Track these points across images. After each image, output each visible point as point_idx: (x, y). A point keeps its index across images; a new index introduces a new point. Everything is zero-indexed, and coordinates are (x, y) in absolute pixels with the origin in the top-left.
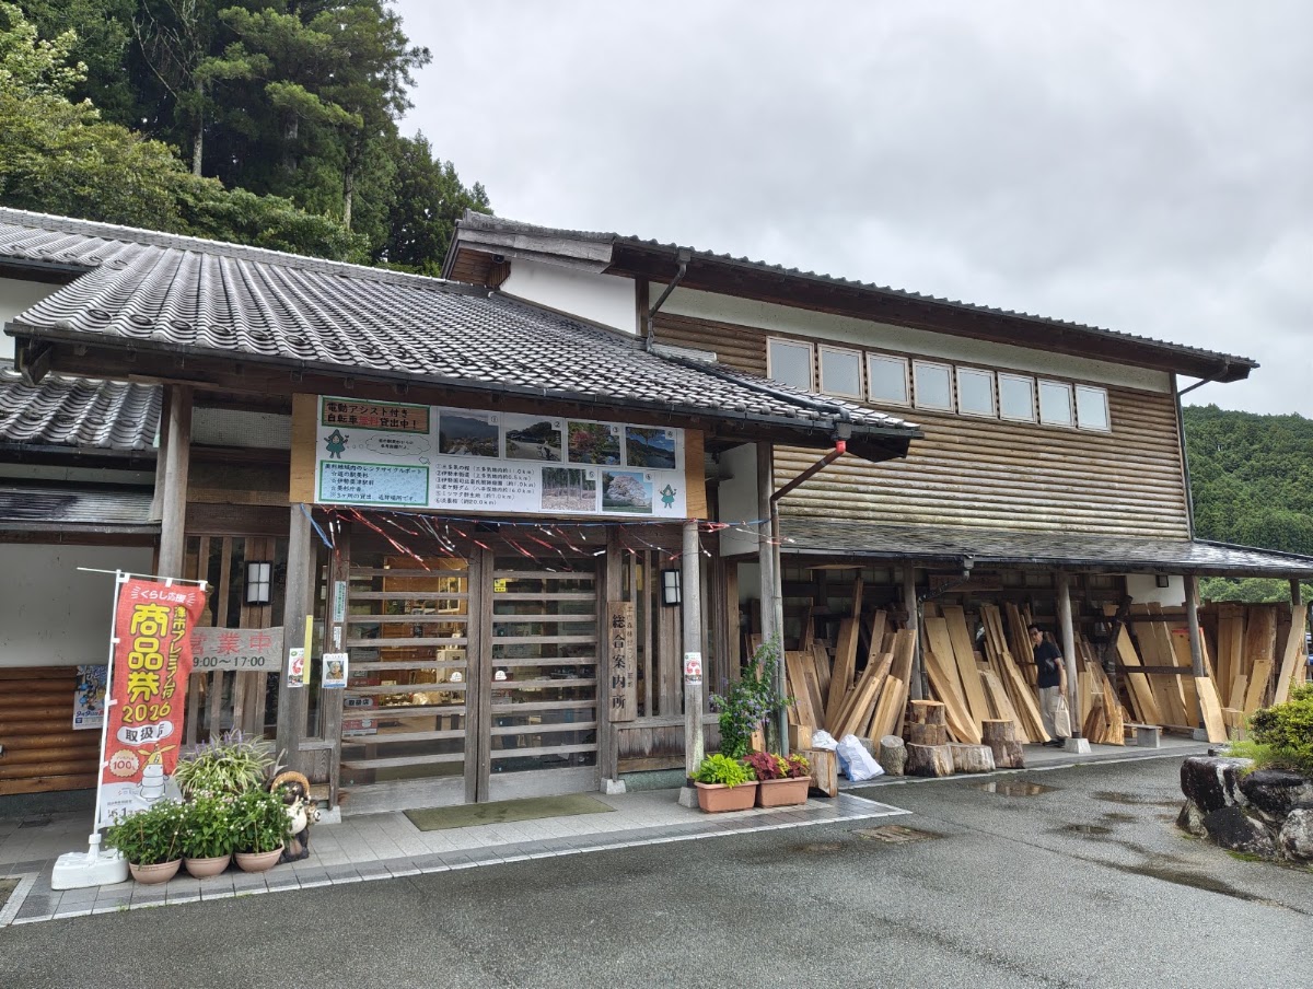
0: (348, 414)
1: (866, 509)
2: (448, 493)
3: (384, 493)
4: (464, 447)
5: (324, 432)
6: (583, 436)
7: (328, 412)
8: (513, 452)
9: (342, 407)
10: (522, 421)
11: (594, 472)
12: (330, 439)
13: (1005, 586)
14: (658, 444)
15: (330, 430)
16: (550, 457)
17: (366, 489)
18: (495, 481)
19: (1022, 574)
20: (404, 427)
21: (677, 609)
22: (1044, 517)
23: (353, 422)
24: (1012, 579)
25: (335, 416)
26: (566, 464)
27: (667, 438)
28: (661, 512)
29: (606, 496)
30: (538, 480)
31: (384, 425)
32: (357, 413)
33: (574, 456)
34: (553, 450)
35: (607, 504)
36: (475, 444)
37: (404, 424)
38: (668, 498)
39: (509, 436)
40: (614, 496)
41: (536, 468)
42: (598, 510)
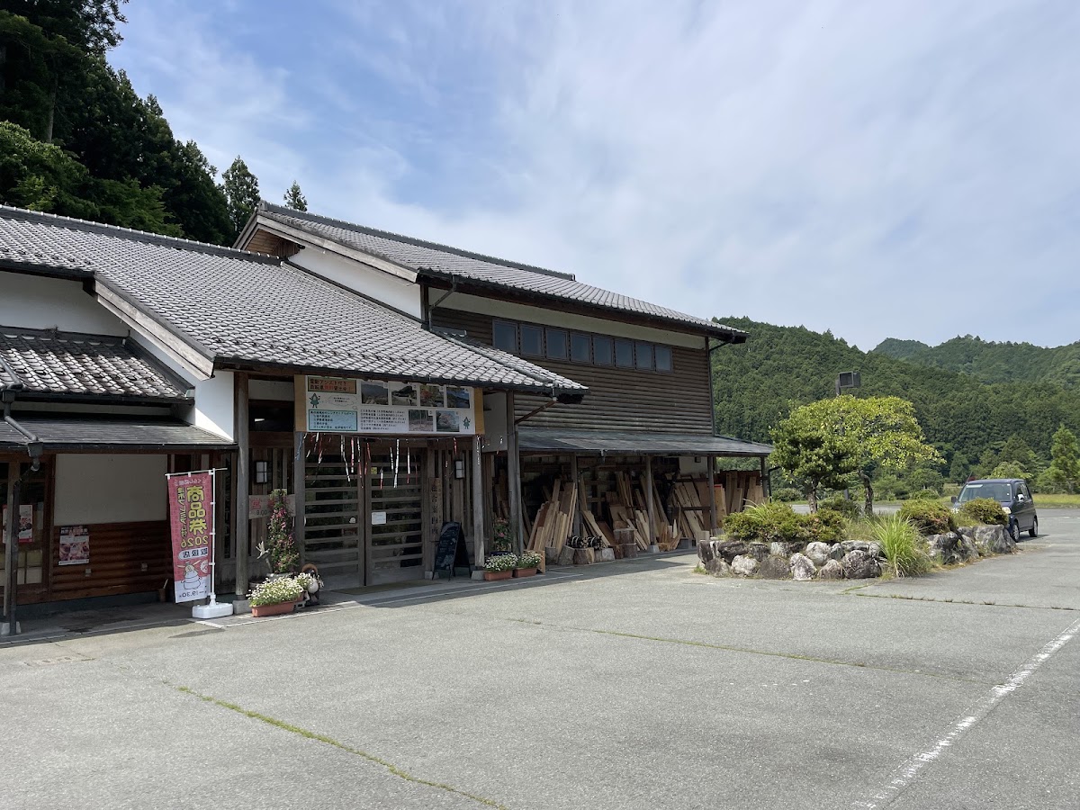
0: (319, 385)
1: (545, 421)
2: (367, 424)
3: (337, 426)
4: (372, 401)
5: (309, 395)
6: (427, 392)
7: (310, 384)
8: (395, 402)
9: (316, 381)
10: (399, 386)
11: (432, 411)
12: (312, 399)
13: (617, 464)
14: (462, 396)
15: (312, 394)
16: (412, 404)
17: (329, 423)
18: (387, 418)
19: (625, 458)
20: (345, 391)
21: (462, 481)
22: (637, 423)
23: (322, 389)
24: (620, 460)
25: (314, 386)
26: (419, 408)
27: (466, 392)
28: (463, 431)
29: (438, 424)
30: (406, 416)
31: (336, 390)
32: (323, 384)
33: (423, 403)
34: (413, 401)
35: (439, 428)
36: (378, 399)
37: (345, 389)
38: (467, 424)
39: (392, 393)
40: (441, 424)
41: (405, 409)
42: (435, 432)
